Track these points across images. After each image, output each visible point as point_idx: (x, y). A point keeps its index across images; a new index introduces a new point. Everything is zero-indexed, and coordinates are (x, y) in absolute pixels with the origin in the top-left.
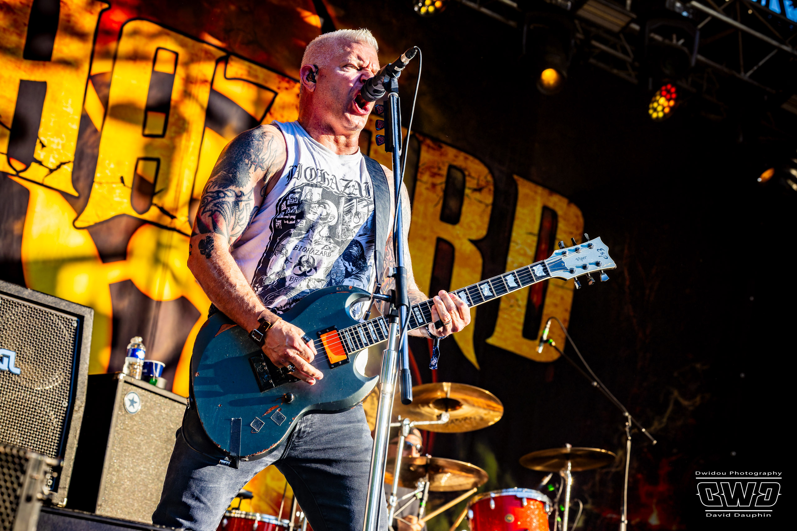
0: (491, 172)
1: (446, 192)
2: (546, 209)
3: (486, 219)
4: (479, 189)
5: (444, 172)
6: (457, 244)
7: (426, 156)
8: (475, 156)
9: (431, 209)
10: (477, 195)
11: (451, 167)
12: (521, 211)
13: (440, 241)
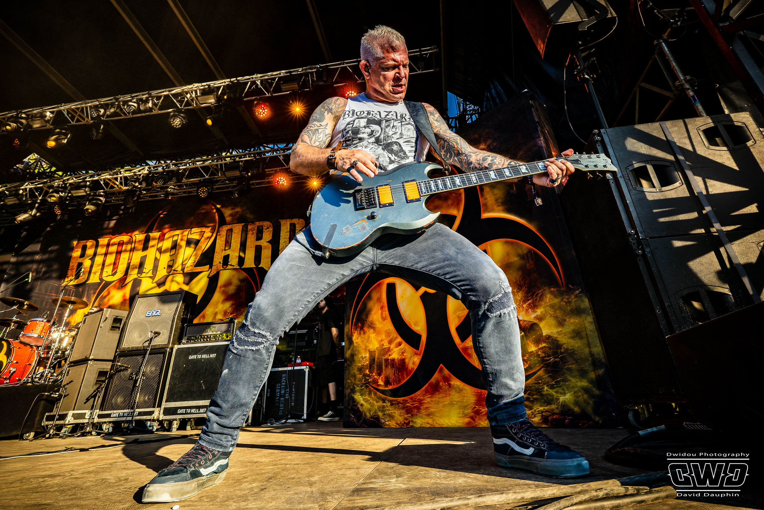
0: (271, 222)
1: (257, 234)
2: (291, 224)
3: (271, 235)
4: (268, 228)
5: (256, 229)
6: (262, 245)
7: (250, 227)
8: (265, 221)
9: (253, 239)
10: (268, 230)
11: (258, 227)
12: (283, 228)
13: (256, 246)
